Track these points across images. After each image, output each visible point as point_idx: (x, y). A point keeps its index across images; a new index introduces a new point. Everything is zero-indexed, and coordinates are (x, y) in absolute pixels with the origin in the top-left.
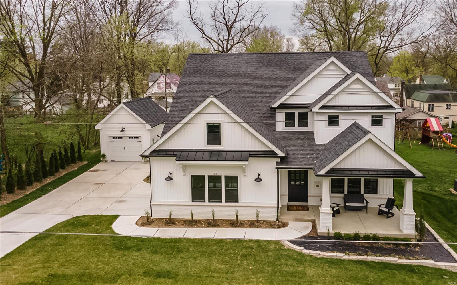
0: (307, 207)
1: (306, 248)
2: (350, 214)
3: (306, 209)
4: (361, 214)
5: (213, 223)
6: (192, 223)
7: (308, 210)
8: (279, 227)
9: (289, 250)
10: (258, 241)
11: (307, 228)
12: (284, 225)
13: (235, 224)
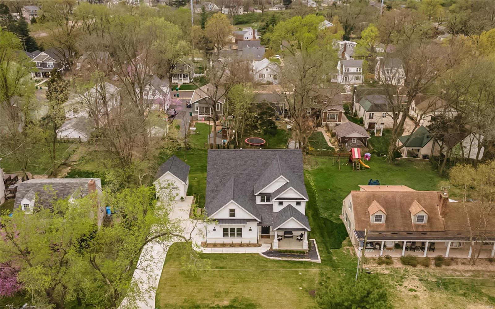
0: (269, 236)
1: (268, 256)
2: (286, 239)
3: (268, 237)
4: (290, 239)
5: (232, 245)
6: (224, 245)
7: (269, 238)
8: (258, 247)
9: (262, 257)
10: (251, 254)
11: (269, 247)
12: (260, 246)
13: (241, 245)
